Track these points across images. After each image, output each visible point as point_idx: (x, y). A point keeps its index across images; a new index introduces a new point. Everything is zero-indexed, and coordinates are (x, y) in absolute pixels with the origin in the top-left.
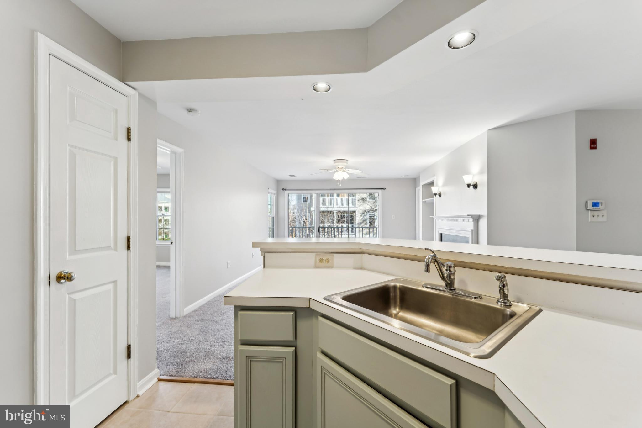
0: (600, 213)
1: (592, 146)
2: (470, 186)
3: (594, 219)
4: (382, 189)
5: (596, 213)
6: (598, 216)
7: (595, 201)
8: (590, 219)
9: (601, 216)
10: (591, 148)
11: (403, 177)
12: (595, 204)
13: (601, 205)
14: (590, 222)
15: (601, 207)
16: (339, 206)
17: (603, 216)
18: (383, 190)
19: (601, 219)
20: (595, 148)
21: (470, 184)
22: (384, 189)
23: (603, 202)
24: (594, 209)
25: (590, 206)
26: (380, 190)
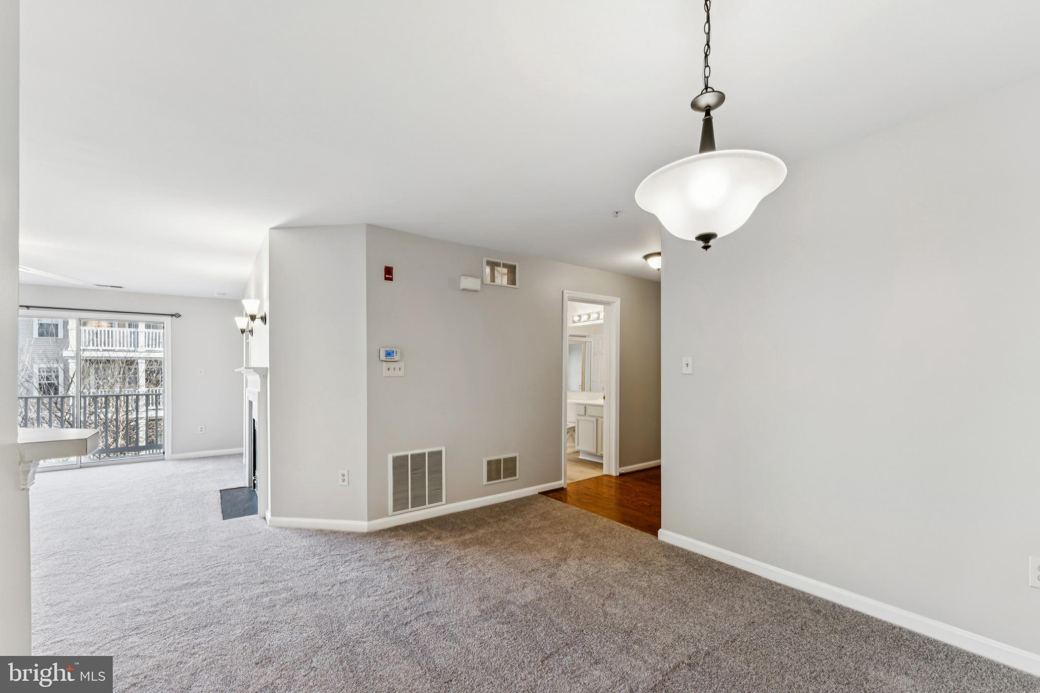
0: (397, 365)
1: (387, 276)
2: (255, 318)
3: (391, 373)
4: (172, 315)
5: (392, 365)
6: (394, 369)
7: (388, 349)
8: (385, 373)
9: (397, 369)
10: (386, 279)
11: (216, 295)
12: (389, 354)
13: (396, 355)
14: (385, 377)
15: (396, 358)
16: (150, 348)
17: (400, 369)
18: (174, 317)
19: (397, 373)
20: (391, 279)
21: (255, 316)
22: (177, 315)
23: (399, 350)
24: (388, 360)
25: (383, 357)
26: (169, 318)
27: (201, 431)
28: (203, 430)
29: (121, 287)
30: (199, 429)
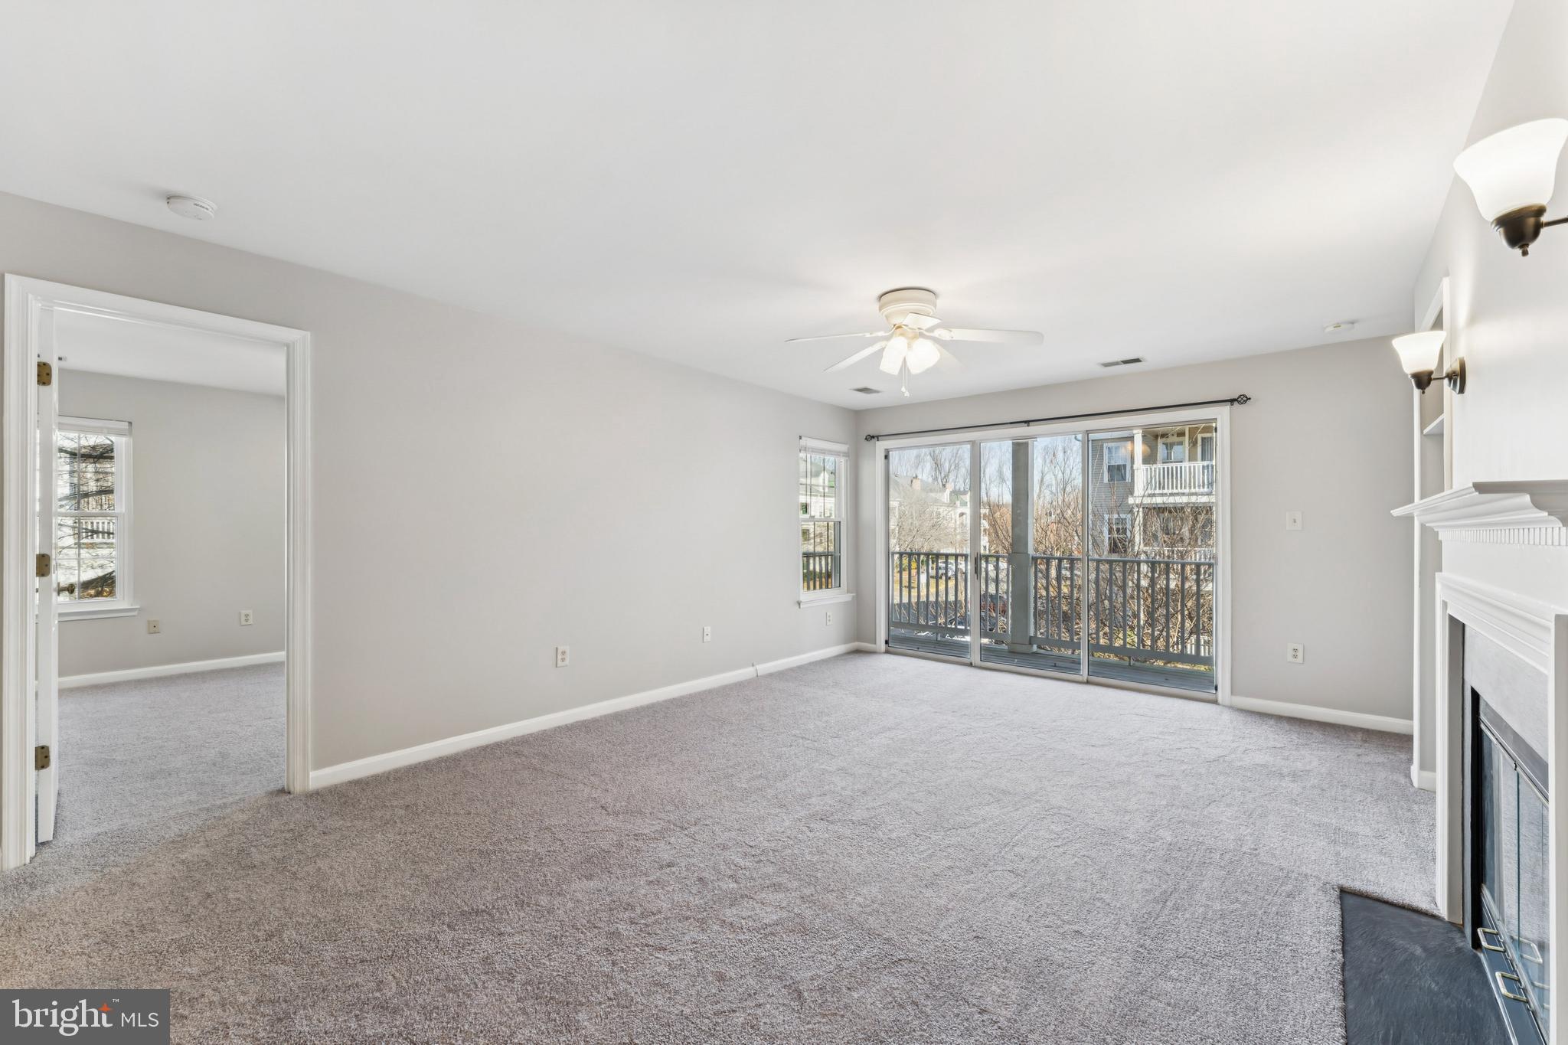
4: (1232, 401)
18: (1236, 404)
22: (1242, 400)
26: (1225, 409)
27: (1295, 657)
28: (1300, 654)
29: (1137, 360)
30: (1291, 653)
